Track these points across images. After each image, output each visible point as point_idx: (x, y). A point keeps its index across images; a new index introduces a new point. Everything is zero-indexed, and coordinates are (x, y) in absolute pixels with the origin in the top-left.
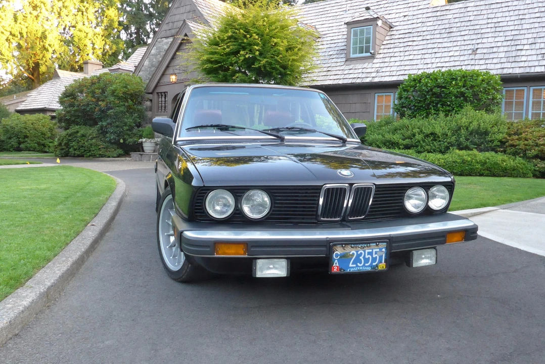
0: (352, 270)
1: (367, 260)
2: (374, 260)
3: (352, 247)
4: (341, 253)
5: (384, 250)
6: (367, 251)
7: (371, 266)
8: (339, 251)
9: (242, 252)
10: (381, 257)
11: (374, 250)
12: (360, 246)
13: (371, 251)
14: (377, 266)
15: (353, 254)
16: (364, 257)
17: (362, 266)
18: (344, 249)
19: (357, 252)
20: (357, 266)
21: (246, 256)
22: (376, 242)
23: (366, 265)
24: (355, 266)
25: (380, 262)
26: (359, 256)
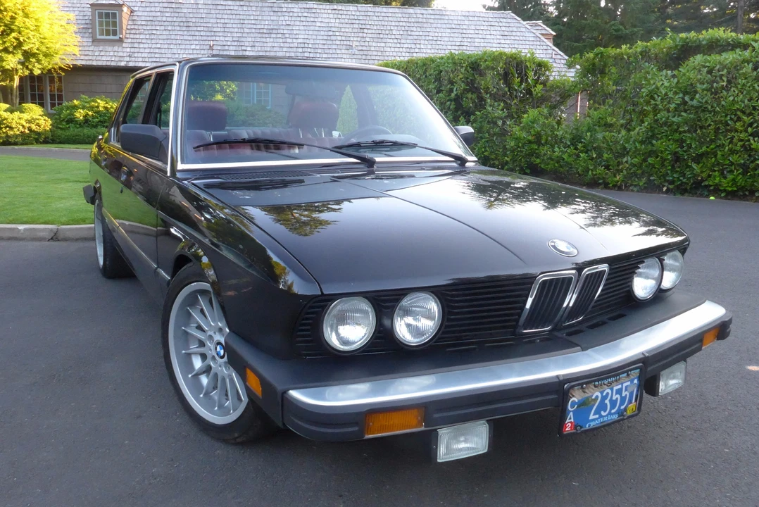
0: (592, 424)
1: (613, 403)
2: (623, 399)
3: (595, 387)
4: (580, 398)
5: (636, 381)
6: (615, 388)
7: (618, 412)
8: (576, 397)
9: (414, 422)
10: (631, 394)
11: (625, 385)
12: (606, 382)
13: (620, 386)
14: (625, 409)
15: (597, 397)
16: (611, 400)
17: (607, 415)
18: (584, 392)
19: (602, 393)
20: (601, 416)
21: (423, 428)
22: (627, 372)
23: (613, 411)
24: (597, 416)
25: (630, 402)
26: (604, 398)
